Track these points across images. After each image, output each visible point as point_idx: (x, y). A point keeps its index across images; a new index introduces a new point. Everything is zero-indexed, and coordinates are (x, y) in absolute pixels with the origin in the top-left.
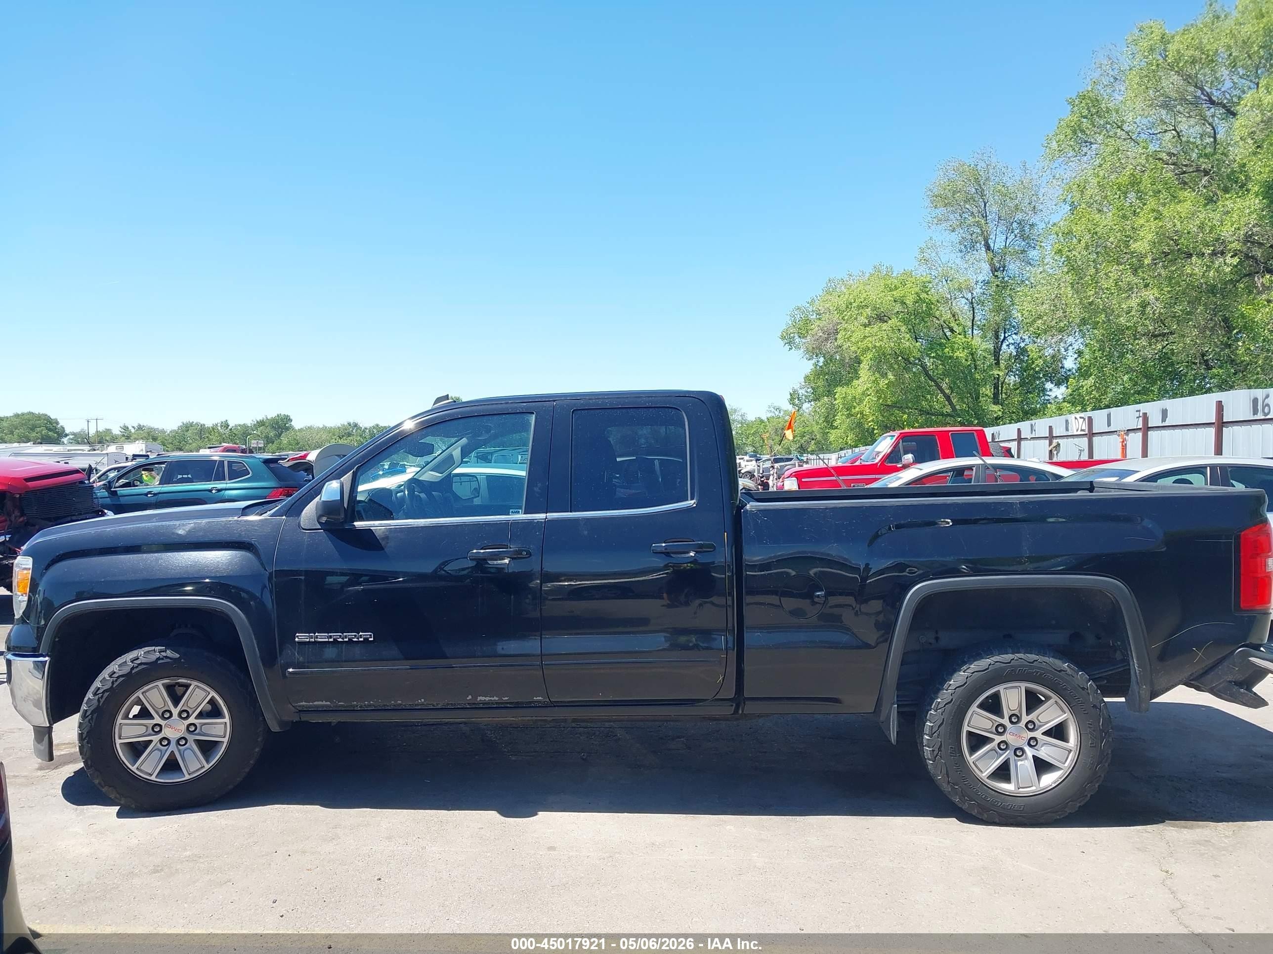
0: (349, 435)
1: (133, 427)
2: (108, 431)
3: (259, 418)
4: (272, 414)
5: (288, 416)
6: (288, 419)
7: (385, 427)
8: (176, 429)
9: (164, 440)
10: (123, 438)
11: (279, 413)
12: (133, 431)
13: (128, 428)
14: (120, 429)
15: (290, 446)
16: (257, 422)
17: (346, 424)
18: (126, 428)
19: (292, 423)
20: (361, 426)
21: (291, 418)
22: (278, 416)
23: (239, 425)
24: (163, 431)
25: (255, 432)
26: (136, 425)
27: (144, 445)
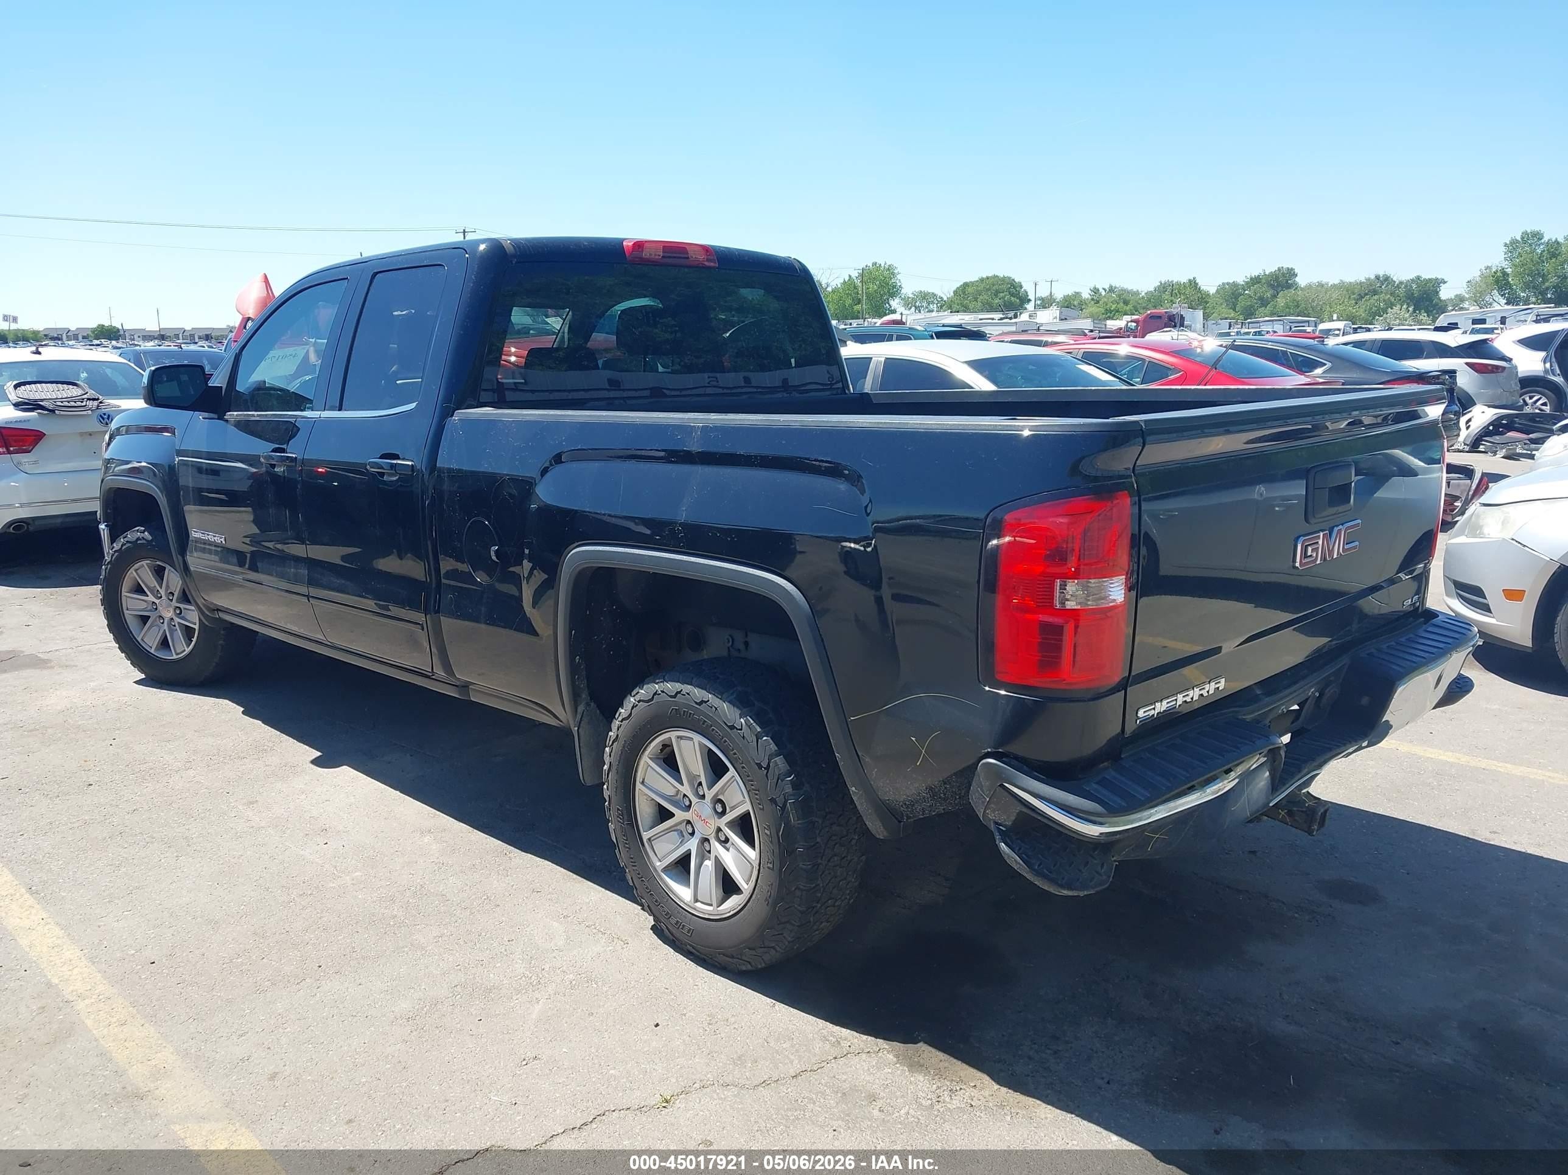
0: (1375, 292)
1: (1104, 289)
2: (1077, 294)
3: (1255, 273)
4: (1271, 269)
5: (1292, 269)
6: (1291, 273)
7: (1430, 279)
8: (1153, 290)
9: (1136, 304)
10: (1092, 302)
11: (1281, 266)
12: (1103, 293)
13: (1098, 290)
14: (1090, 292)
15: (1287, 310)
16: (1251, 279)
17: (1373, 277)
18: (1095, 291)
19: (1297, 279)
20: (1395, 279)
21: (1296, 271)
22: (1279, 269)
23: (1228, 284)
24: (1137, 293)
25: (1247, 292)
26: (1107, 287)
27: (1058, 312)
